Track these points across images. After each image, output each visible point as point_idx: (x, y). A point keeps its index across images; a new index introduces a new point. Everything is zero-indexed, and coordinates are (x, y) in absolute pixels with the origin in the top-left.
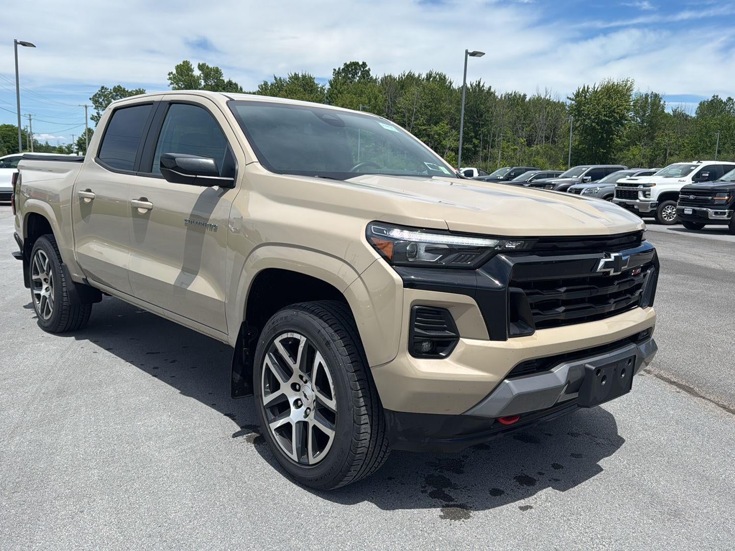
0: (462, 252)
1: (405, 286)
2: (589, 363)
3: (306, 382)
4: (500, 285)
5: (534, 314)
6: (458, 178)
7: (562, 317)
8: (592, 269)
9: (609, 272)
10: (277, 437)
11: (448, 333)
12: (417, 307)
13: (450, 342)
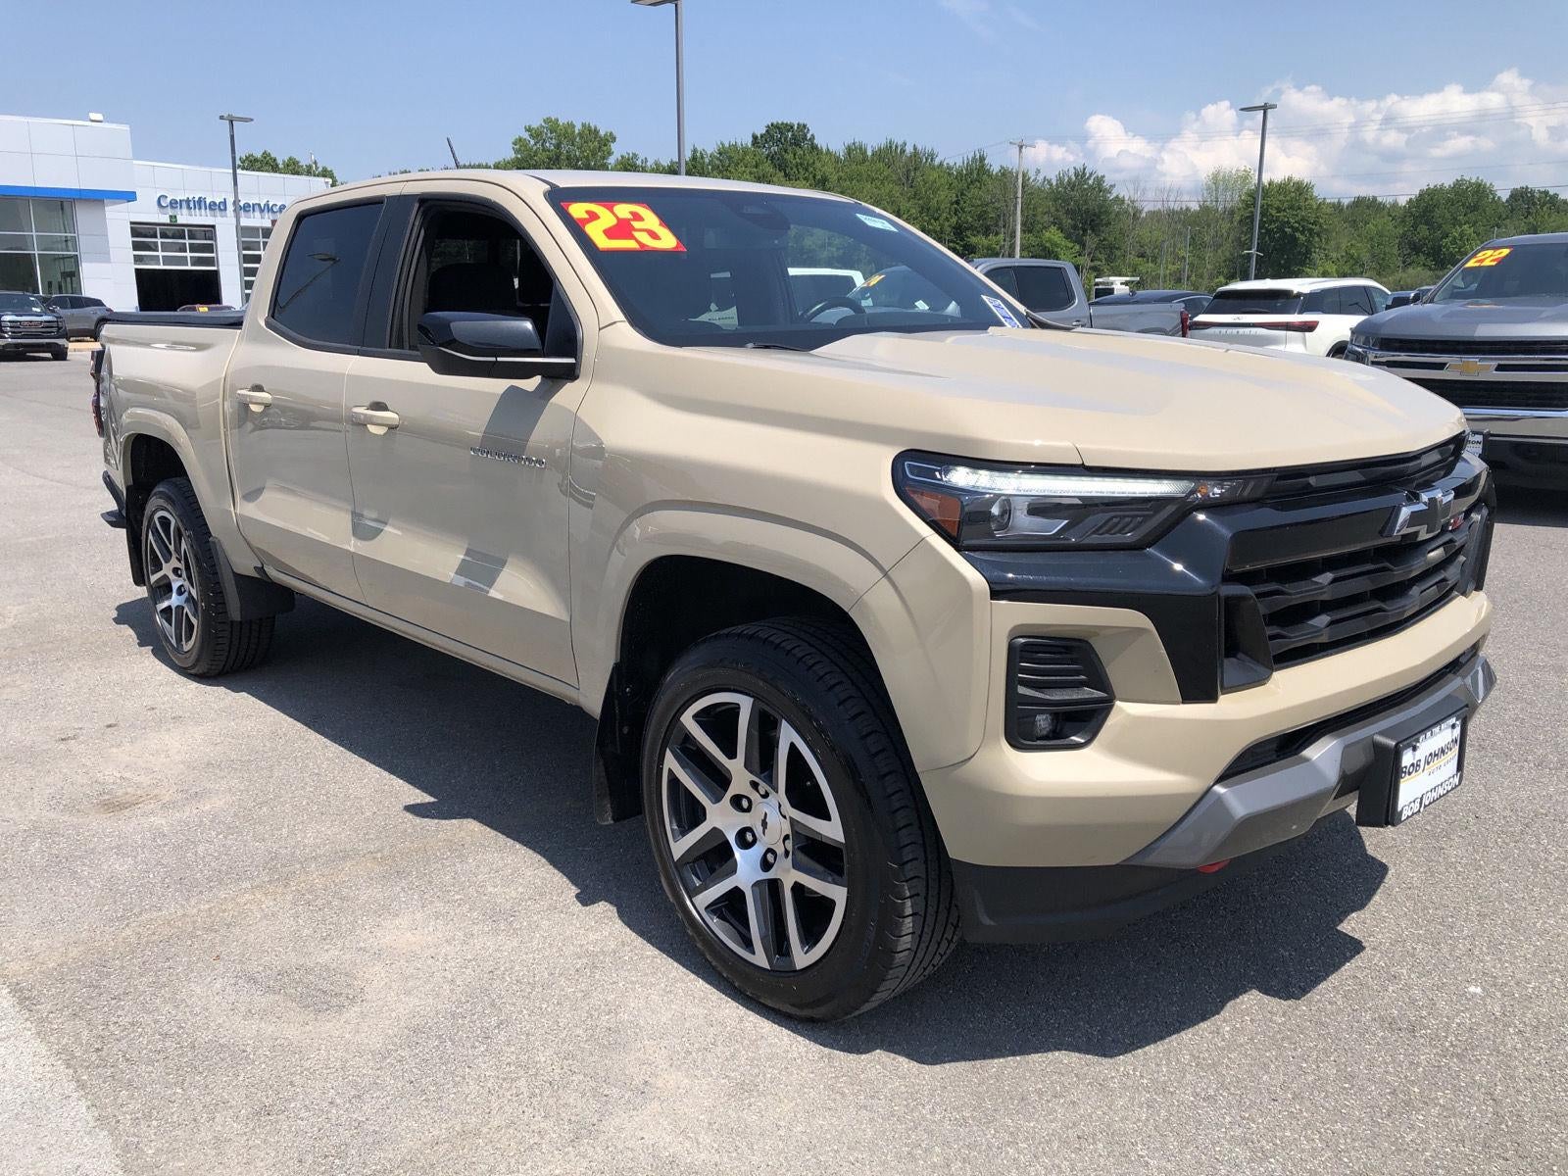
0: (1113, 511)
1: (995, 595)
2: (1381, 733)
3: (766, 796)
4: (1200, 581)
5: (1272, 637)
6: (1033, 327)
7: (1324, 639)
8: (1384, 528)
9: (1416, 534)
10: (715, 923)
11: (1088, 693)
12: (1022, 640)
13: (1094, 711)
